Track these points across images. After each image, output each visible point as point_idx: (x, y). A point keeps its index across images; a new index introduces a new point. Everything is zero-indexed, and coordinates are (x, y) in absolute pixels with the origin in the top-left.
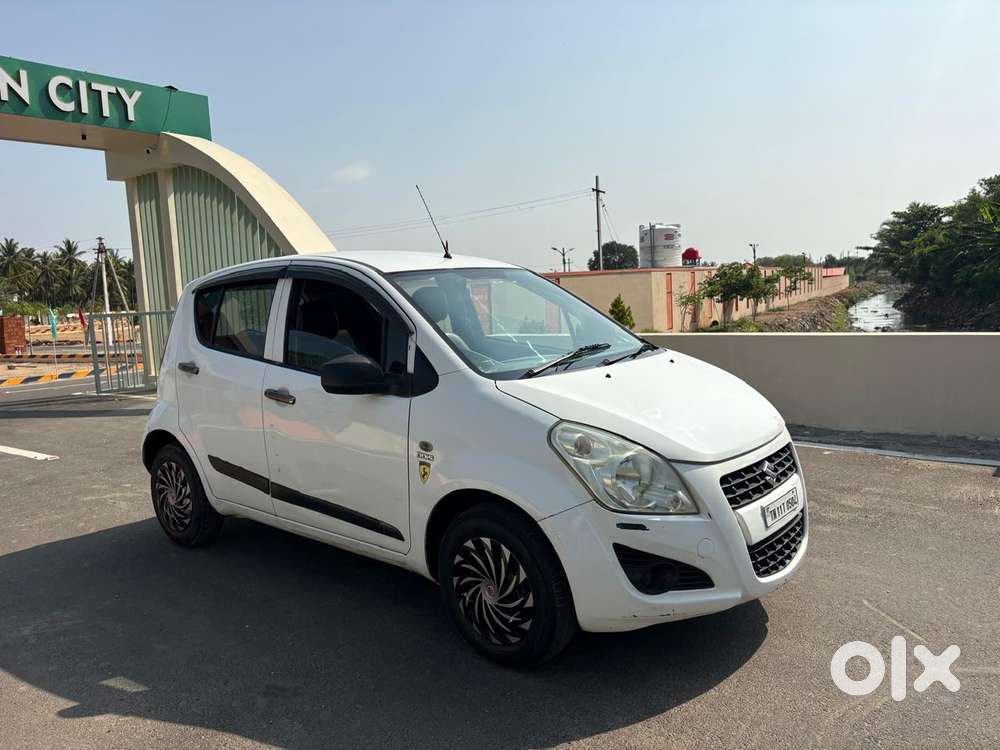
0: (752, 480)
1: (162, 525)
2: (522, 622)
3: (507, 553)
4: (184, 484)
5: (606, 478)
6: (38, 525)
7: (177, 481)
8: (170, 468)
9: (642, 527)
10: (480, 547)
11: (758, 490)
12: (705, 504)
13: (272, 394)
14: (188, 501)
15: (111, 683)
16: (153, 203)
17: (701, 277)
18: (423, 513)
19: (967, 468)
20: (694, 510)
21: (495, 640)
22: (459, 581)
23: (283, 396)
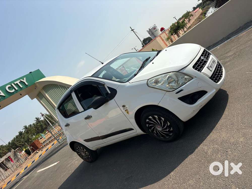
1: (86, 161)
2: (170, 129)
3: (156, 117)
4: (83, 149)
5: (166, 85)
6: (62, 177)
8: (78, 148)
9: (182, 90)
10: (150, 119)
11: (203, 64)
12: (193, 75)
13: (86, 118)
14: (87, 152)
16: (44, 98)
18: (133, 121)
20: (191, 78)
21: (167, 137)
22: (151, 130)
23: (89, 117)
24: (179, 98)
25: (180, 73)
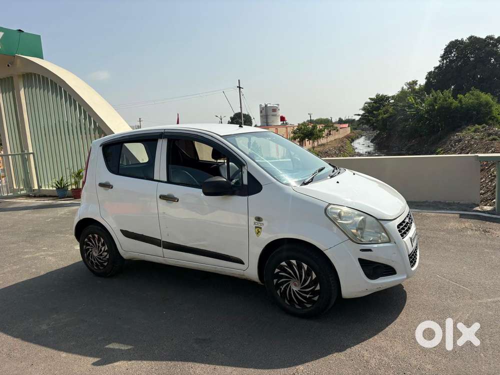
0: (405, 226)
2: (313, 297)
3: (305, 266)
4: (103, 245)
5: (353, 229)
8: (94, 237)
9: (370, 250)
10: (290, 265)
11: (407, 230)
12: (393, 238)
13: (163, 197)
14: (106, 253)
15: (111, 346)
17: (290, 130)
19: (447, 215)
20: (389, 241)
21: (297, 307)
22: (277, 281)
23: (172, 198)
24: (361, 261)
25: (380, 225)
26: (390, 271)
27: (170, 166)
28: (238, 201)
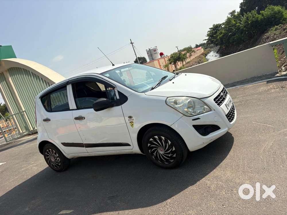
0: (221, 98)
1: (52, 168)
2: (173, 155)
3: (163, 138)
4: (55, 154)
5: (185, 109)
6: (12, 181)
7: (53, 154)
8: (49, 151)
9: (198, 119)
10: (155, 140)
11: (222, 100)
12: (212, 107)
13: (76, 118)
14: (58, 158)
16: (5, 81)
17: (167, 59)
18: (135, 136)
19: (259, 84)
20: (210, 110)
21: (166, 163)
22: (151, 151)
23: (81, 118)
24: (194, 126)
25: (201, 102)
26: (216, 128)
27: (77, 99)
28: (117, 109)
